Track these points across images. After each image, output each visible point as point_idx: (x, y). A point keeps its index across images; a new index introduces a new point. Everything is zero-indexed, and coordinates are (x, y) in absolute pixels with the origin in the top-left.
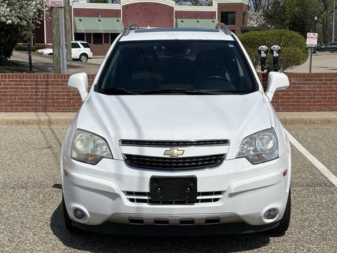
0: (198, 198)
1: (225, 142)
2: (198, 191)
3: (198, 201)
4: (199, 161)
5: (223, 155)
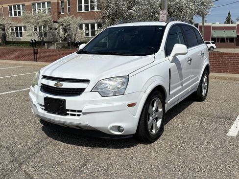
0: (68, 112)
1: (88, 81)
2: (66, 108)
3: (68, 114)
4: (70, 91)
5: (84, 89)
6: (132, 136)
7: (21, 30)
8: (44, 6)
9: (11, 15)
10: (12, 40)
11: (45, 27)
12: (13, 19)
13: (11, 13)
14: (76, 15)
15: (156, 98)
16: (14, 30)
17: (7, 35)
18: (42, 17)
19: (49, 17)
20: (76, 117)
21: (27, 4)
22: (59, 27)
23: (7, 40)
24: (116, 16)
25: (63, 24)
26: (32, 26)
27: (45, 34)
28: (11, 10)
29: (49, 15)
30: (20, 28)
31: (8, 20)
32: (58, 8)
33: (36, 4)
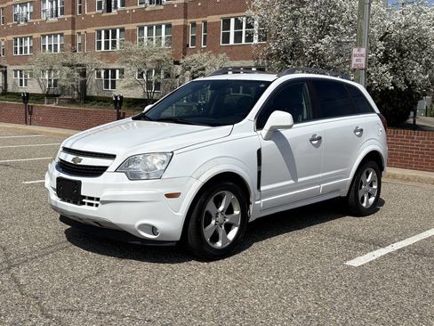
0: (84, 200)
2: (82, 194)
3: (84, 203)
5: (107, 167)
6: (174, 244)
7: (114, 76)
8: (158, 33)
9: (99, 47)
10: (96, 95)
11: (158, 72)
12: (103, 56)
13: (99, 43)
14: (217, 51)
15: (226, 192)
16: (103, 75)
17: (89, 84)
18: (153, 52)
19: (165, 54)
20: (94, 208)
21: (128, 27)
22: (183, 73)
23: (88, 94)
24: (292, 55)
25: (190, 68)
26: (134, 69)
27: (158, 85)
28: (100, 38)
29: (167, 50)
30: (114, 71)
31: (92, 56)
32: (185, 38)
33: (146, 28)
